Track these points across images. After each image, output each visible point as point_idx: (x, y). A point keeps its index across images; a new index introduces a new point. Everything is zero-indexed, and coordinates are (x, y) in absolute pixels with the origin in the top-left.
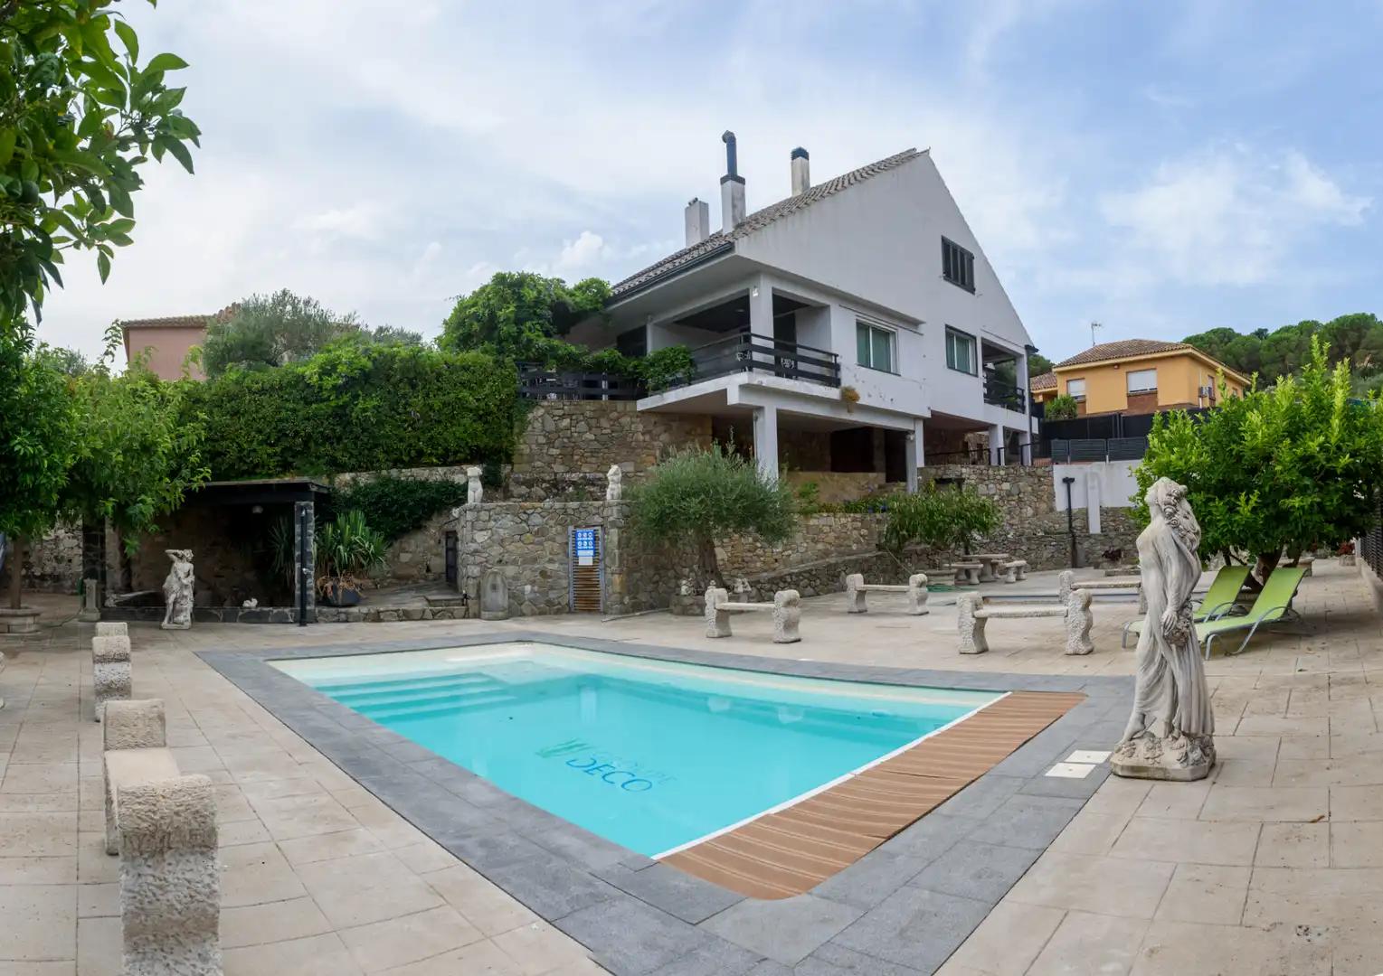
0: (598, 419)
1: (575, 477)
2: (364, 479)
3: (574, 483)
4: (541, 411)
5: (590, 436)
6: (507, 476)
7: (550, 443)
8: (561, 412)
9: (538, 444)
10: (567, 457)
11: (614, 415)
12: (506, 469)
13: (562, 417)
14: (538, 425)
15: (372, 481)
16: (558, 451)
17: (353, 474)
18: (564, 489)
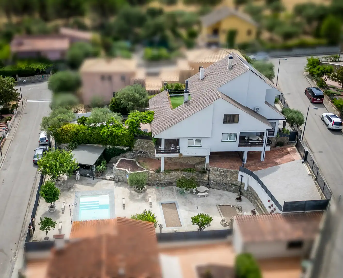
0: (147, 143)
1: (143, 151)
2: (111, 147)
3: (143, 152)
4: (138, 141)
5: (146, 145)
6: (133, 149)
7: (139, 146)
8: (141, 141)
9: (137, 145)
10: (142, 148)
11: (150, 143)
12: (132, 148)
13: (141, 142)
14: (137, 143)
15: (112, 147)
16: (140, 147)
17: (109, 146)
18: (141, 153)
